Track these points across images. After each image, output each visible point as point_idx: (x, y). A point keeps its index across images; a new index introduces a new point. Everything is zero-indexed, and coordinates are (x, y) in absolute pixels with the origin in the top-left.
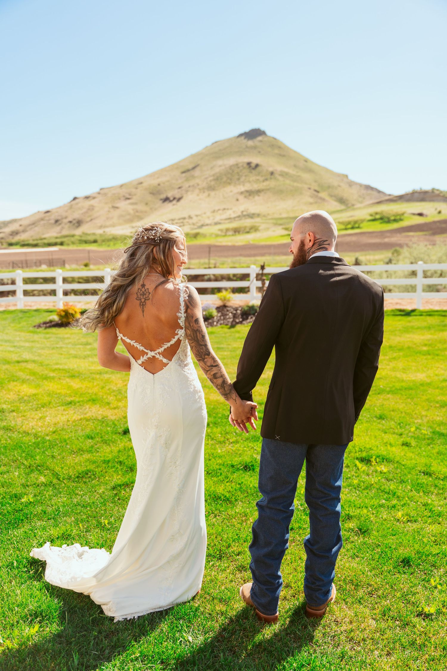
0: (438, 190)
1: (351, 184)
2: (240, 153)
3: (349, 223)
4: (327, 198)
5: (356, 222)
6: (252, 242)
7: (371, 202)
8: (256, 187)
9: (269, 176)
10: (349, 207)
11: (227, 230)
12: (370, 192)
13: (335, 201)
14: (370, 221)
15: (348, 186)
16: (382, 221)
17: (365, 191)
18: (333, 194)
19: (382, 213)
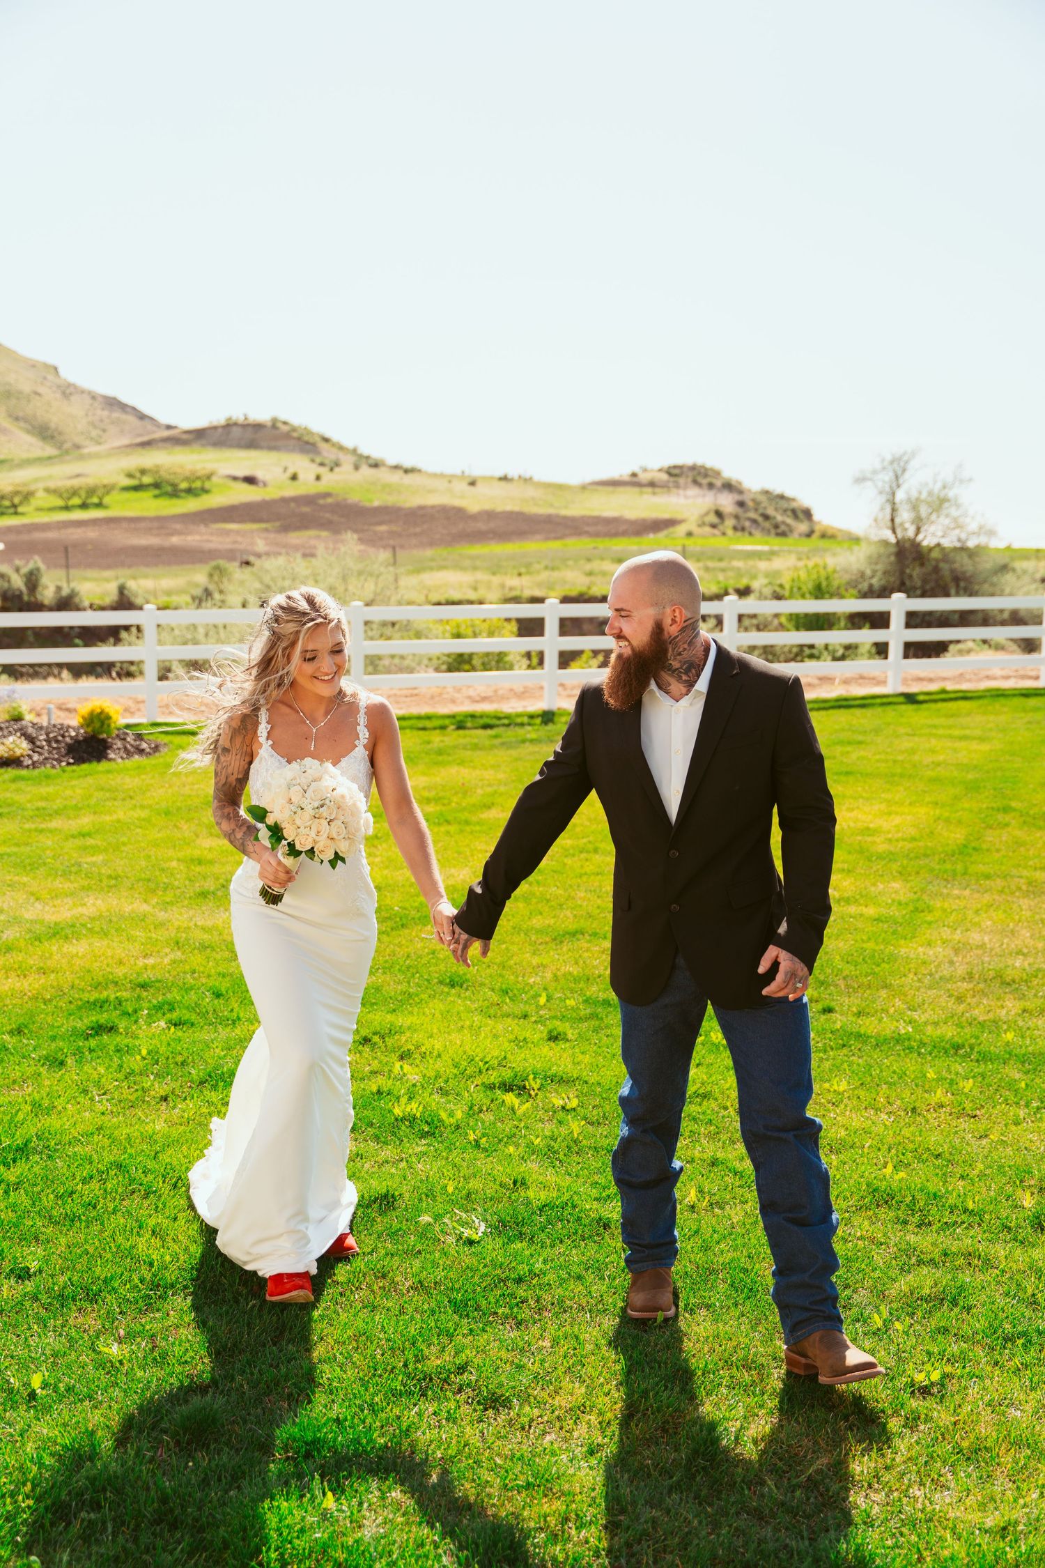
0: (285, 423)
1: (68, 391)
3: (74, 492)
4: (6, 424)
5: (91, 491)
7: (126, 441)
10: (67, 452)
12: (117, 414)
13: (28, 432)
14: (126, 489)
15: (58, 395)
16: (157, 492)
17: (106, 413)
18: (21, 414)
19: (157, 472)
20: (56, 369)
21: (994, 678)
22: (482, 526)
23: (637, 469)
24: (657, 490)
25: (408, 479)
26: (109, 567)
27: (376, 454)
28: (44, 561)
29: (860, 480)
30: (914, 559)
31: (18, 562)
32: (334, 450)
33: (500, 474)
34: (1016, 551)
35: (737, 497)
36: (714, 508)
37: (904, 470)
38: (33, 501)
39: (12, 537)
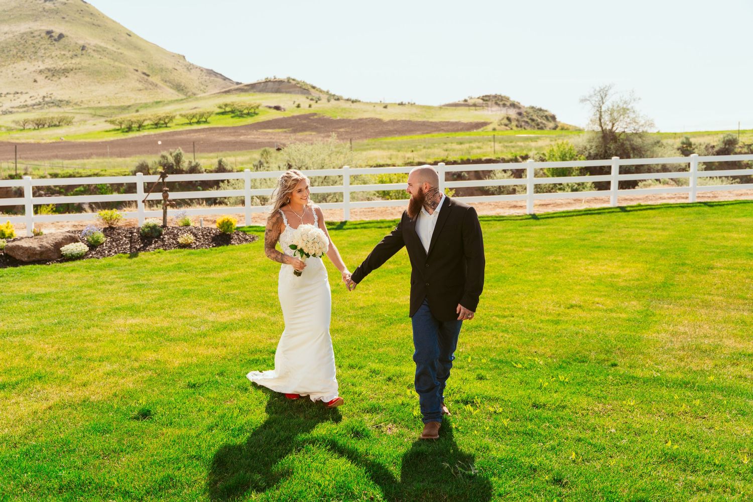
0: (294, 80)
1: (190, 67)
2: (35, 17)
3: (194, 116)
4: (160, 84)
5: (202, 115)
6: (64, 139)
7: (218, 91)
8: (61, 64)
9: (79, 52)
10: (190, 97)
11: (26, 122)
12: (213, 78)
13: (171, 88)
14: (218, 114)
15: (185, 70)
16: (233, 115)
17: (208, 77)
18: (167, 79)
19: (233, 105)
20: (184, 57)
21: (665, 199)
22: (391, 128)
23: (467, 98)
24: (477, 108)
25: (354, 106)
26: (211, 152)
27: (338, 94)
28: (183, 148)
29: (583, 100)
30: (612, 139)
31: (171, 150)
32: (318, 92)
33: (400, 102)
34: (662, 134)
35: (518, 111)
36: (506, 116)
37: (606, 96)
38: (174, 121)
39: (165, 138)
